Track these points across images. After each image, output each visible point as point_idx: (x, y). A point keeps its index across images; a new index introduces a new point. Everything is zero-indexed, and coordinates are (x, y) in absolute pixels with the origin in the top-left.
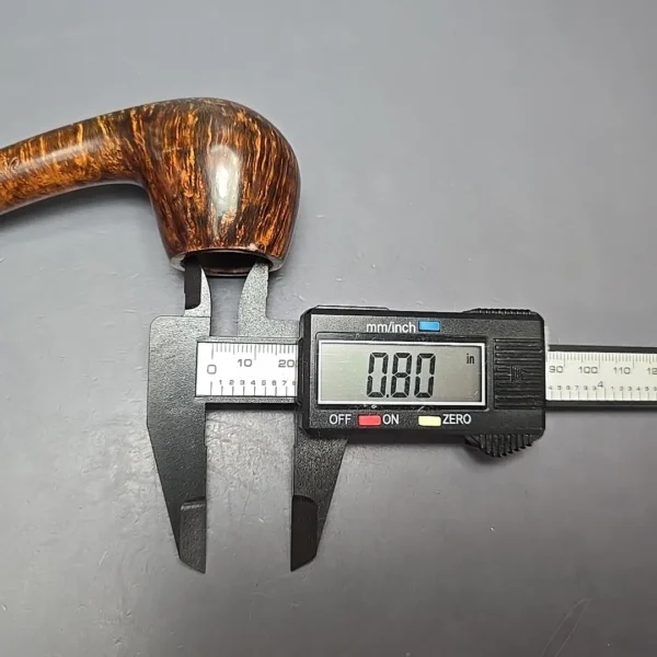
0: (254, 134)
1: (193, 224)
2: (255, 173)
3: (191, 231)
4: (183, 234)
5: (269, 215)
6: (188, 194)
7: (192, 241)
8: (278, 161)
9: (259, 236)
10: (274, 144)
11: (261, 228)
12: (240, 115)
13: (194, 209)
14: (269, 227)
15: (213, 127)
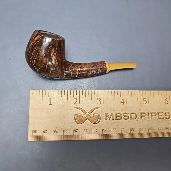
0: (35, 65)
1: (56, 46)
2: (37, 55)
3: (57, 44)
4: (59, 44)
5: (36, 43)
6: (55, 54)
7: (57, 42)
8: (30, 57)
9: (40, 38)
10: (30, 62)
11: (38, 41)
12: (38, 70)
13: (55, 49)
14: (37, 40)
15: (45, 69)
